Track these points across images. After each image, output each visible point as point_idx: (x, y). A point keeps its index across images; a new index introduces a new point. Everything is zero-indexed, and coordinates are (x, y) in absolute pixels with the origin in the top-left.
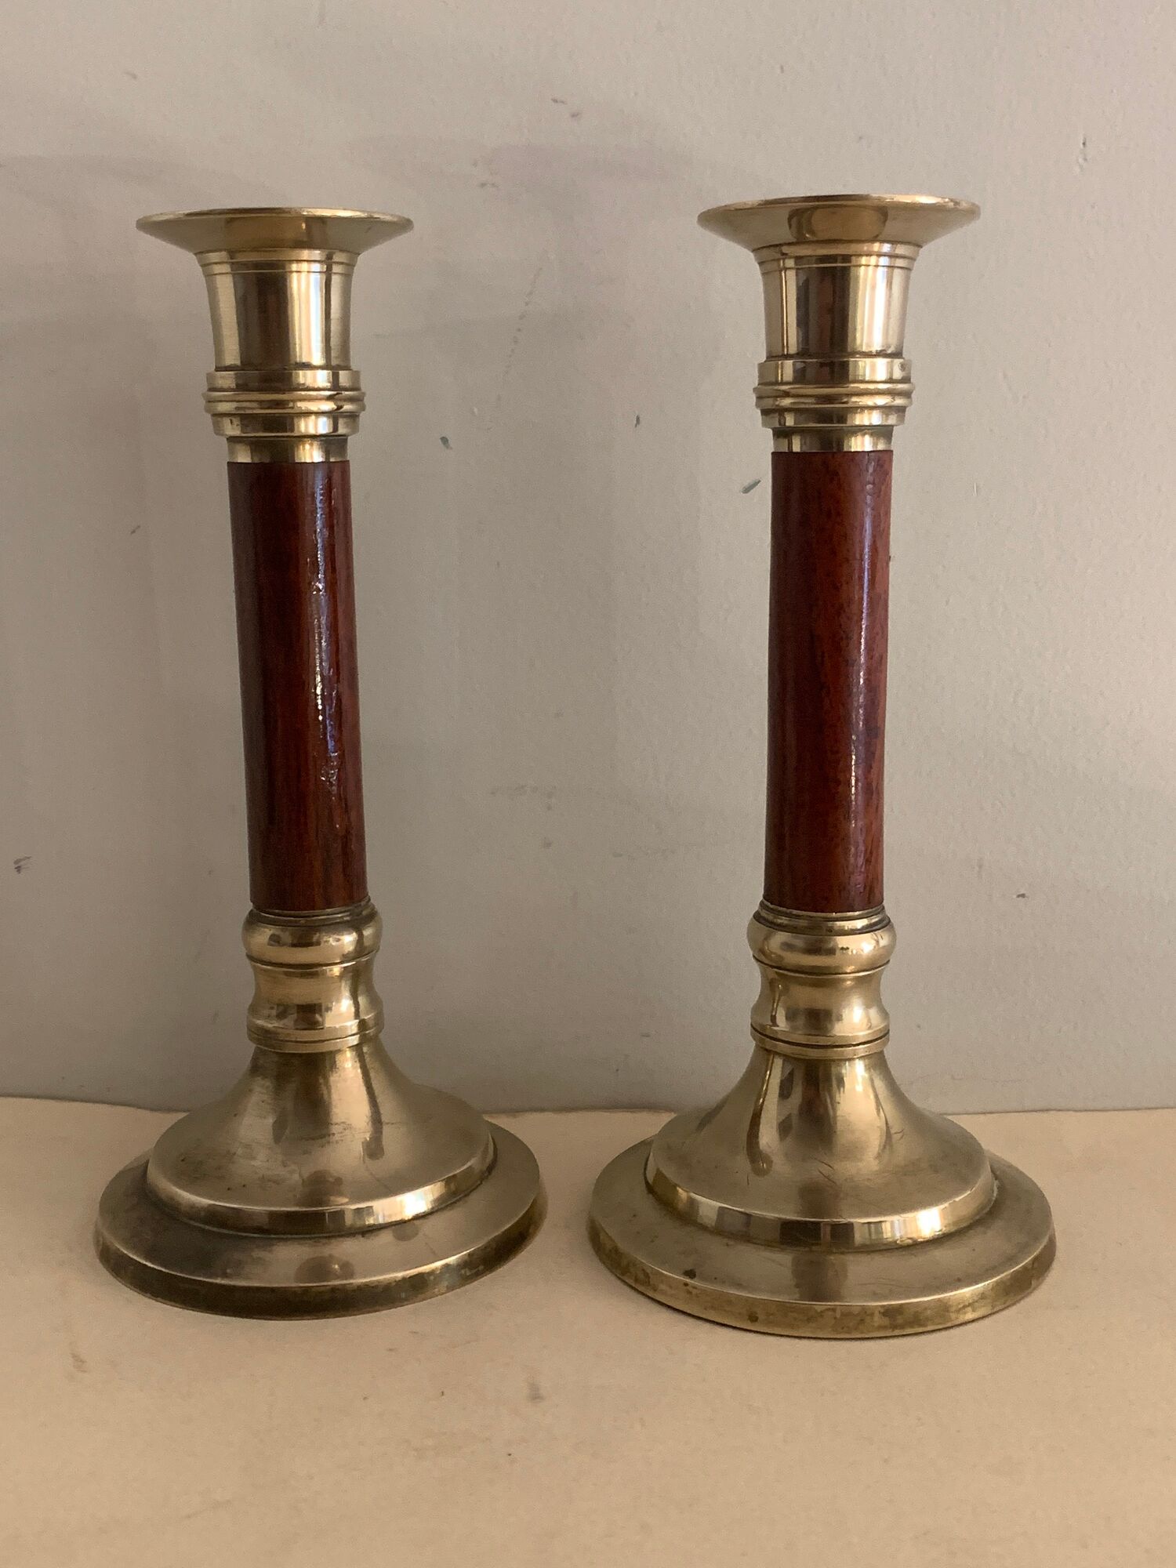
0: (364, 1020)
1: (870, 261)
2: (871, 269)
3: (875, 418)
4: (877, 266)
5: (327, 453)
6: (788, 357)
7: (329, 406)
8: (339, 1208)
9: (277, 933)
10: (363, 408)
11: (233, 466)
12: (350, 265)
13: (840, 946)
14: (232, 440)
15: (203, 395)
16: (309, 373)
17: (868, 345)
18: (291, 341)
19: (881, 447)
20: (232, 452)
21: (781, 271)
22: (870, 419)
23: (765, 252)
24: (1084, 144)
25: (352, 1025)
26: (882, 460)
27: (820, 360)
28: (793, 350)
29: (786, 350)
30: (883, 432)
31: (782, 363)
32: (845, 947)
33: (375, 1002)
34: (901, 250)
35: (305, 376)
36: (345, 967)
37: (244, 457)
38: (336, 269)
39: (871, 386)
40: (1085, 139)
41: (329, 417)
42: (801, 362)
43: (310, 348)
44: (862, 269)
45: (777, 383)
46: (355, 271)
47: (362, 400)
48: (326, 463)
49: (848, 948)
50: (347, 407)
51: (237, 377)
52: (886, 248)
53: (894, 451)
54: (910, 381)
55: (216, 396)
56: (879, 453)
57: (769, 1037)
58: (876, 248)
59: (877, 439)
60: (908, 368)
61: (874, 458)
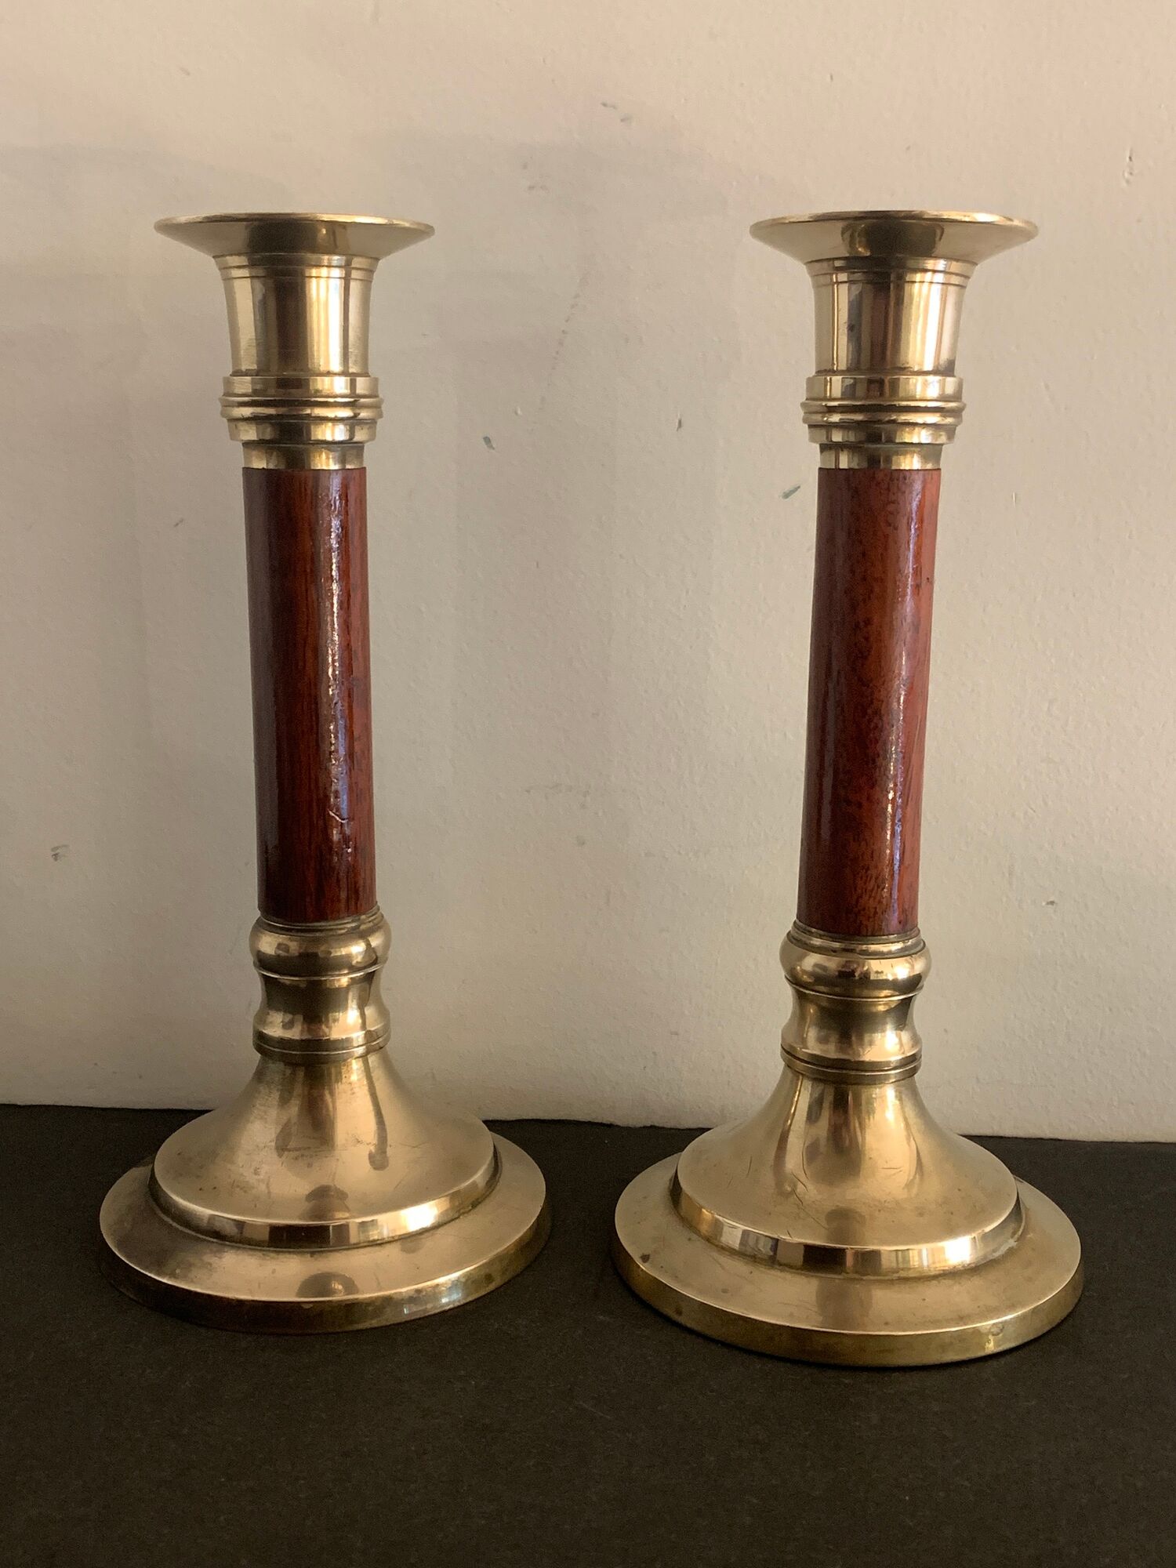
0: (370, 1031)
1: (924, 278)
2: (926, 285)
3: (925, 436)
4: (931, 283)
5: (343, 460)
6: (837, 372)
7: (346, 413)
8: (343, 1222)
9: (285, 942)
10: (381, 416)
11: (248, 472)
12: (370, 271)
13: (875, 970)
14: (247, 444)
15: (220, 399)
16: (327, 379)
17: (921, 364)
19: (929, 466)
20: (247, 458)
21: (833, 285)
22: (919, 437)
23: (817, 265)
24: (1130, 158)
25: (358, 1036)
26: (932, 478)
27: (868, 377)
28: (843, 366)
30: (931, 452)
31: (831, 379)
32: (880, 971)
33: (383, 1012)
34: (955, 266)
35: (323, 381)
36: (351, 978)
37: (260, 463)
38: (355, 274)
39: (922, 404)
40: (1131, 154)
41: (345, 425)
42: (851, 378)
45: (825, 399)
46: (374, 277)
47: (380, 407)
48: (344, 469)
49: (882, 972)
50: (364, 414)
51: (253, 382)
52: (941, 264)
53: (942, 471)
54: (961, 399)
55: (233, 401)
56: (927, 472)
57: (799, 1059)
58: (930, 264)
59: (925, 458)
60: (960, 386)
61: (924, 476)
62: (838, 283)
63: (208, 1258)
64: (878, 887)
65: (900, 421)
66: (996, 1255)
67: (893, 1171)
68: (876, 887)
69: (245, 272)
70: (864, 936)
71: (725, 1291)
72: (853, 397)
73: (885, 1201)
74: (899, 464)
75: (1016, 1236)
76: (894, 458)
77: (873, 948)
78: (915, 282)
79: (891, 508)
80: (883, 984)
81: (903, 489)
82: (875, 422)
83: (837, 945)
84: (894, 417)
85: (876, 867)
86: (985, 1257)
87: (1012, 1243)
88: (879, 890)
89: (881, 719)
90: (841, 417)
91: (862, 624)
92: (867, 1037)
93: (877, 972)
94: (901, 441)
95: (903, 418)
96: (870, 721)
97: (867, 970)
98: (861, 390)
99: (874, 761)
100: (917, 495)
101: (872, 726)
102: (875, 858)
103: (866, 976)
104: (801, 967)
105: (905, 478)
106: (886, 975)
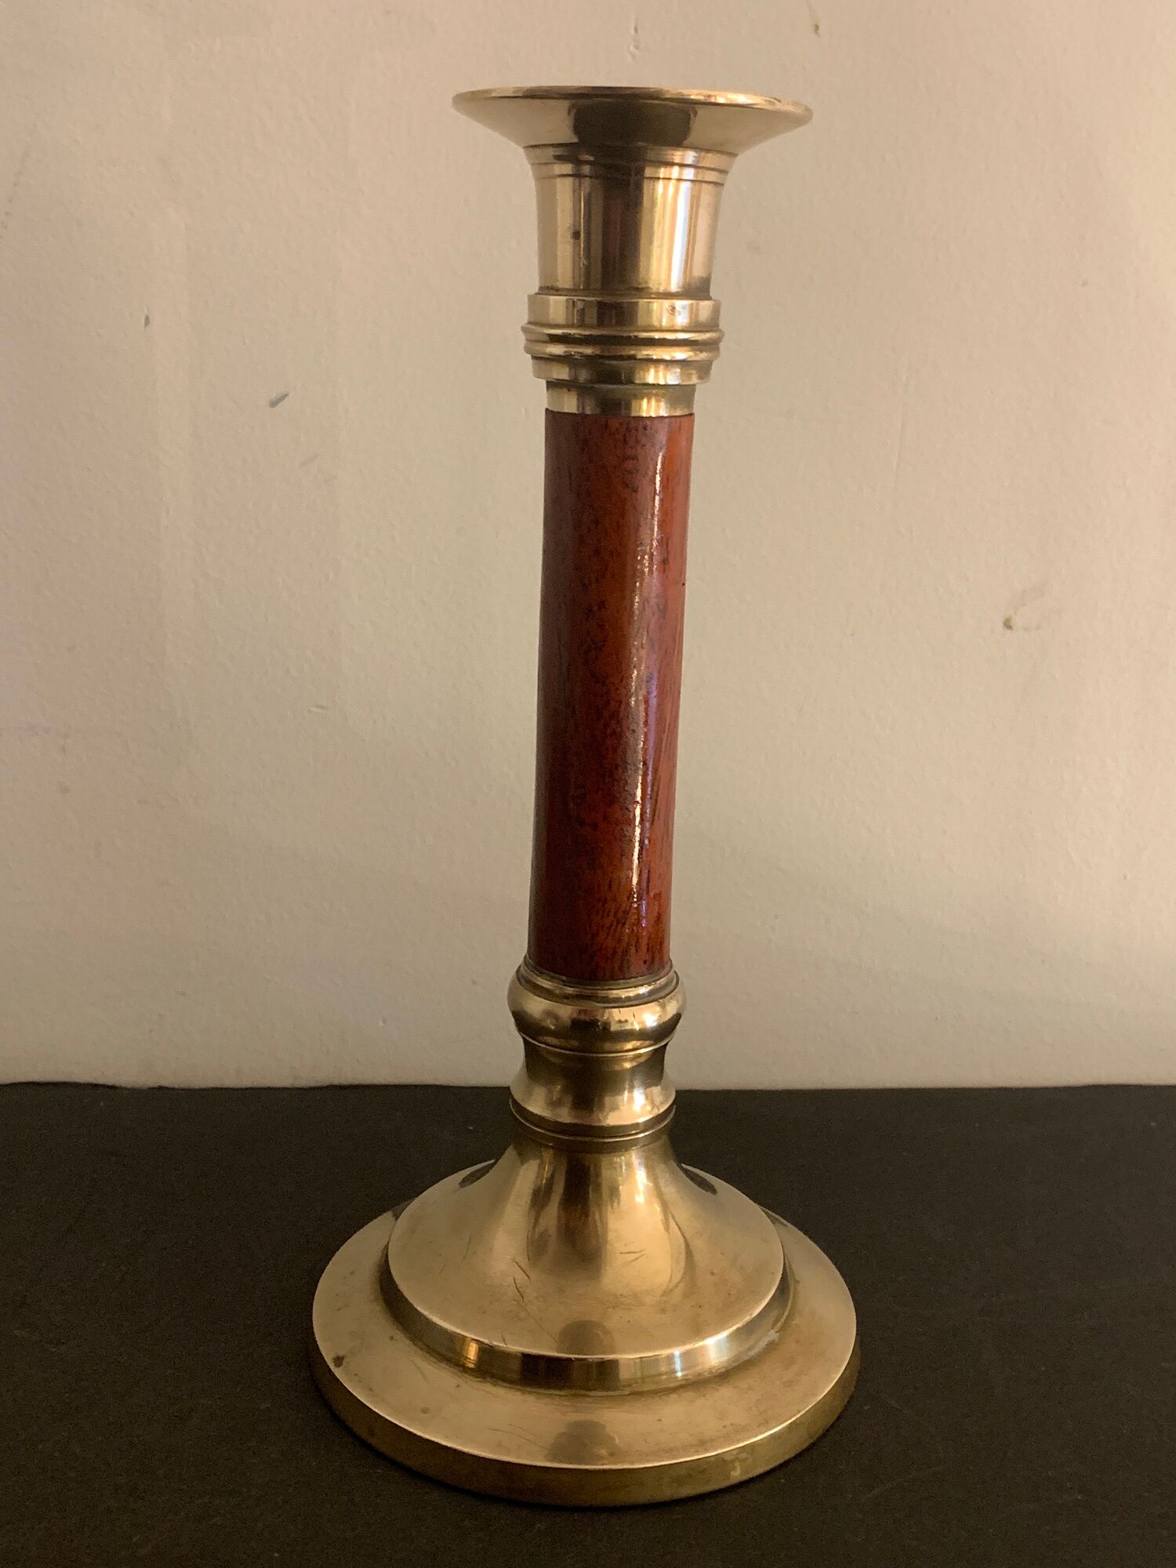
1: (671, 173)
2: (672, 183)
3: (672, 377)
4: (679, 180)
19: (676, 412)
21: (555, 179)
22: (665, 377)
23: (538, 151)
26: (681, 427)
27: (599, 299)
30: (681, 395)
34: (711, 160)
42: (578, 300)
44: (660, 185)
45: (548, 324)
52: (690, 156)
53: (697, 418)
54: (718, 325)
56: (673, 420)
58: (677, 156)
59: (673, 403)
60: (716, 311)
61: (670, 425)
62: (560, 176)
64: (618, 922)
65: (639, 357)
66: (752, 1353)
67: (633, 1256)
68: (615, 924)
70: (601, 980)
71: (425, 1411)
72: (582, 325)
73: (621, 1295)
74: (638, 410)
75: (779, 1325)
76: (634, 403)
77: (615, 993)
78: (659, 178)
79: (629, 465)
80: (630, 1035)
81: (644, 440)
82: (610, 358)
83: (570, 990)
84: (632, 352)
85: (615, 900)
86: (736, 1358)
87: (773, 1335)
88: (620, 926)
89: (618, 722)
90: (565, 349)
91: (595, 608)
92: (608, 1100)
93: (620, 1022)
94: (642, 382)
95: (645, 353)
96: (606, 725)
97: (608, 1018)
98: (592, 316)
99: (611, 775)
100: (661, 448)
101: (609, 731)
102: (615, 887)
103: (606, 1026)
105: (645, 428)
106: (632, 1024)
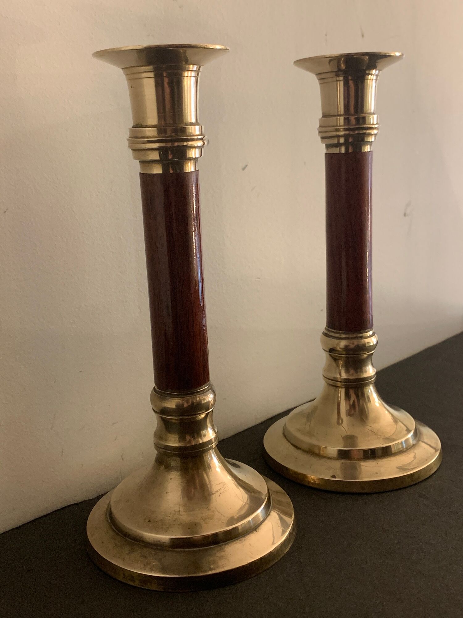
1: (371, 77)
2: (371, 80)
3: (373, 139)
4: (373, 79)
5: (195, 167)
6: (340, 115)
7: (200, 143)
16: (192, 127)
17: (371, 110)
18: (184, 112)
21: (336, 82)
22: (371, 140)
23: (325, 74)
28: (342, 113)
29: (339, 112)
31: (339, 118)
32: (368, 342)
35: (191, 129)
39: (373, 126)
41: (200, 149)
43: (191, 115)
45: (337, 126)
51: (157, 131)
55: (144, 141)
57: (339, 382)
58: (373, 72)
62: (339, 81)
63: (218, 554)
69: (152, 75)
72: (348, 125)
74: (364, 150)
76: (363, 148)
78: (368, 79)
104: (339, 346)
